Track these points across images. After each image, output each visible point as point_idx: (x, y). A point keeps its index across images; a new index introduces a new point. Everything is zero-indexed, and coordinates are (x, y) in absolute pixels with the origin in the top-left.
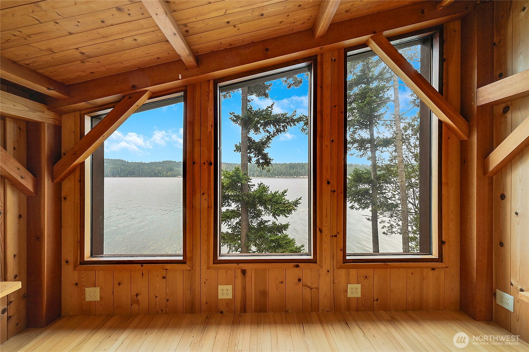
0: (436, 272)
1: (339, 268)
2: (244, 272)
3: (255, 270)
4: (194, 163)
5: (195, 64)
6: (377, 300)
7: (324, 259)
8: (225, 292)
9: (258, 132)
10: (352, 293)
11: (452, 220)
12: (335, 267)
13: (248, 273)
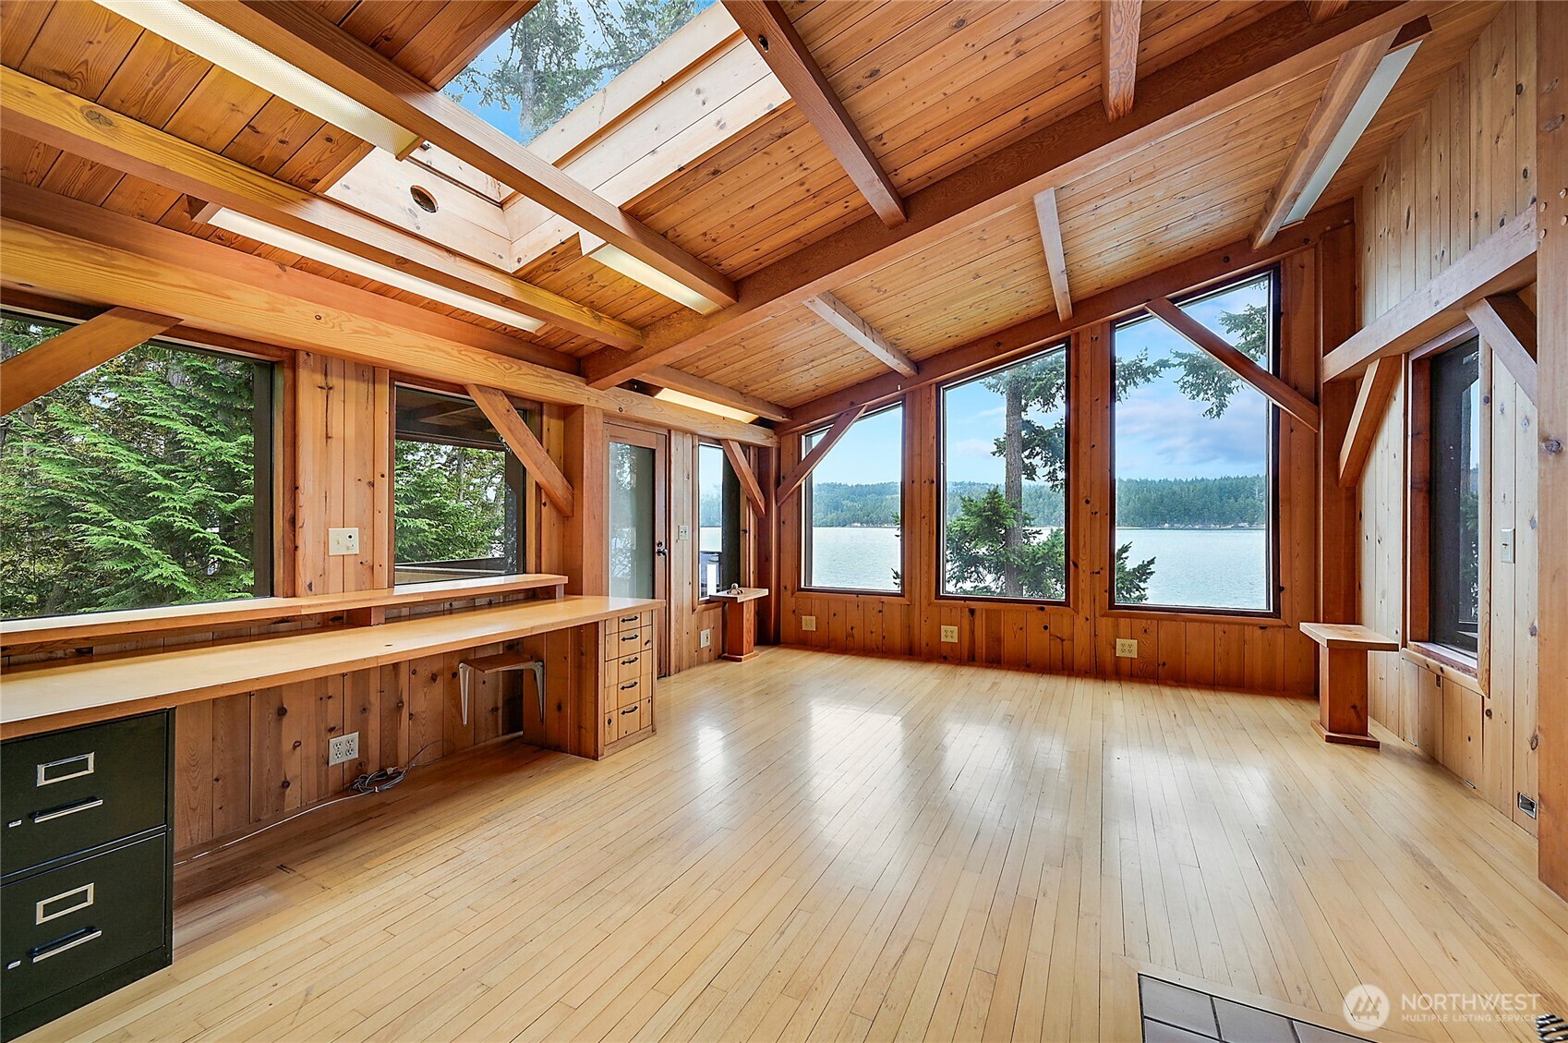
0: (1269, 632)
1: (1102, 616)
2: (972, 612)
3: (987, 610)
4: (913, 482)
5: (913, 373)
6: (1164, 664)
7: (1080, 603)
8: (949, 634)
9: (1051, 406)
10: (1123, 651)
11: (1298, 555)
12: (1097, 615)
13: (977, 613)
